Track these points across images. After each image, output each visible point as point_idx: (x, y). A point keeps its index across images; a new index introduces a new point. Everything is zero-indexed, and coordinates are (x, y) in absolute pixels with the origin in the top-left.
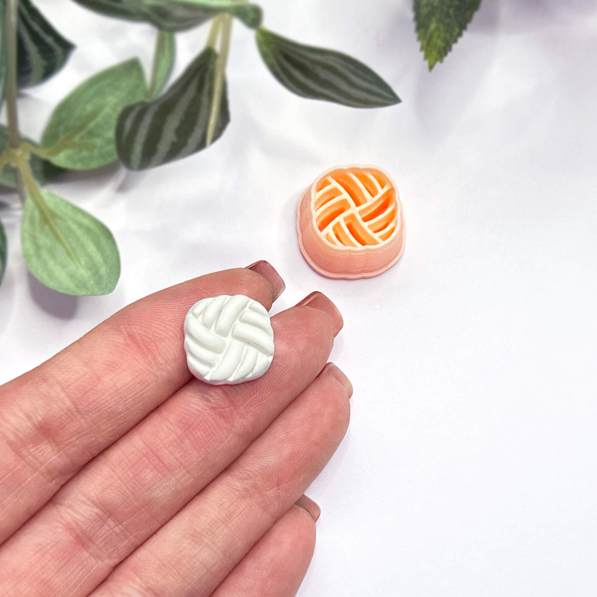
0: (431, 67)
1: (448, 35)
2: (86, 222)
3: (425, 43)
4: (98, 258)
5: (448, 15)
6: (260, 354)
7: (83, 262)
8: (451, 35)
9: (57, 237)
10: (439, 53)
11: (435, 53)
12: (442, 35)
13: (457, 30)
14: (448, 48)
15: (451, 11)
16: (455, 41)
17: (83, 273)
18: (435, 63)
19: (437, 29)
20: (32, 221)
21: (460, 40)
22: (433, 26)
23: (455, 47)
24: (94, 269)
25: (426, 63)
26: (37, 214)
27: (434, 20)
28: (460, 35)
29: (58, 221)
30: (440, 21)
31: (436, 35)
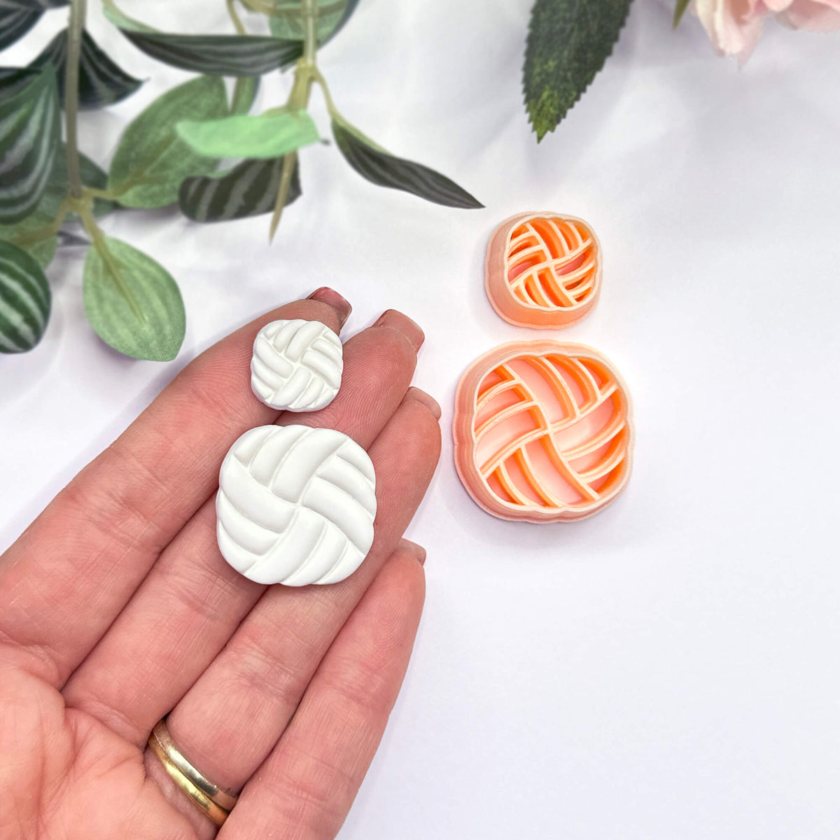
0: (540, 139)
1: (563, 102)
2: (152, 270)
3: (535, 113)
4: (163, 313)
5: (565, 79)
6: (326, 386)
7: (146, 318)
8: (567, 101)
9: (120, 290)
10: (551, 121)
11: (545, 123)
12: (556, 103)
13: (575, 94)
14: (562, 115)
15: (569, 75)
16: (571, 106)
17: (147, 330)
18: (545, 133)
19: (551, 96)
20: (95, 271)
21: (577, 104)
22: (545, 95)
23: (570, 112)
24: (157, 324)
25: (535, 134)
26: (100, 264)
27: (547, 87)
28: (578, 98)
29: (122, 271)
30: (553, 88)
31: (548, 103)
